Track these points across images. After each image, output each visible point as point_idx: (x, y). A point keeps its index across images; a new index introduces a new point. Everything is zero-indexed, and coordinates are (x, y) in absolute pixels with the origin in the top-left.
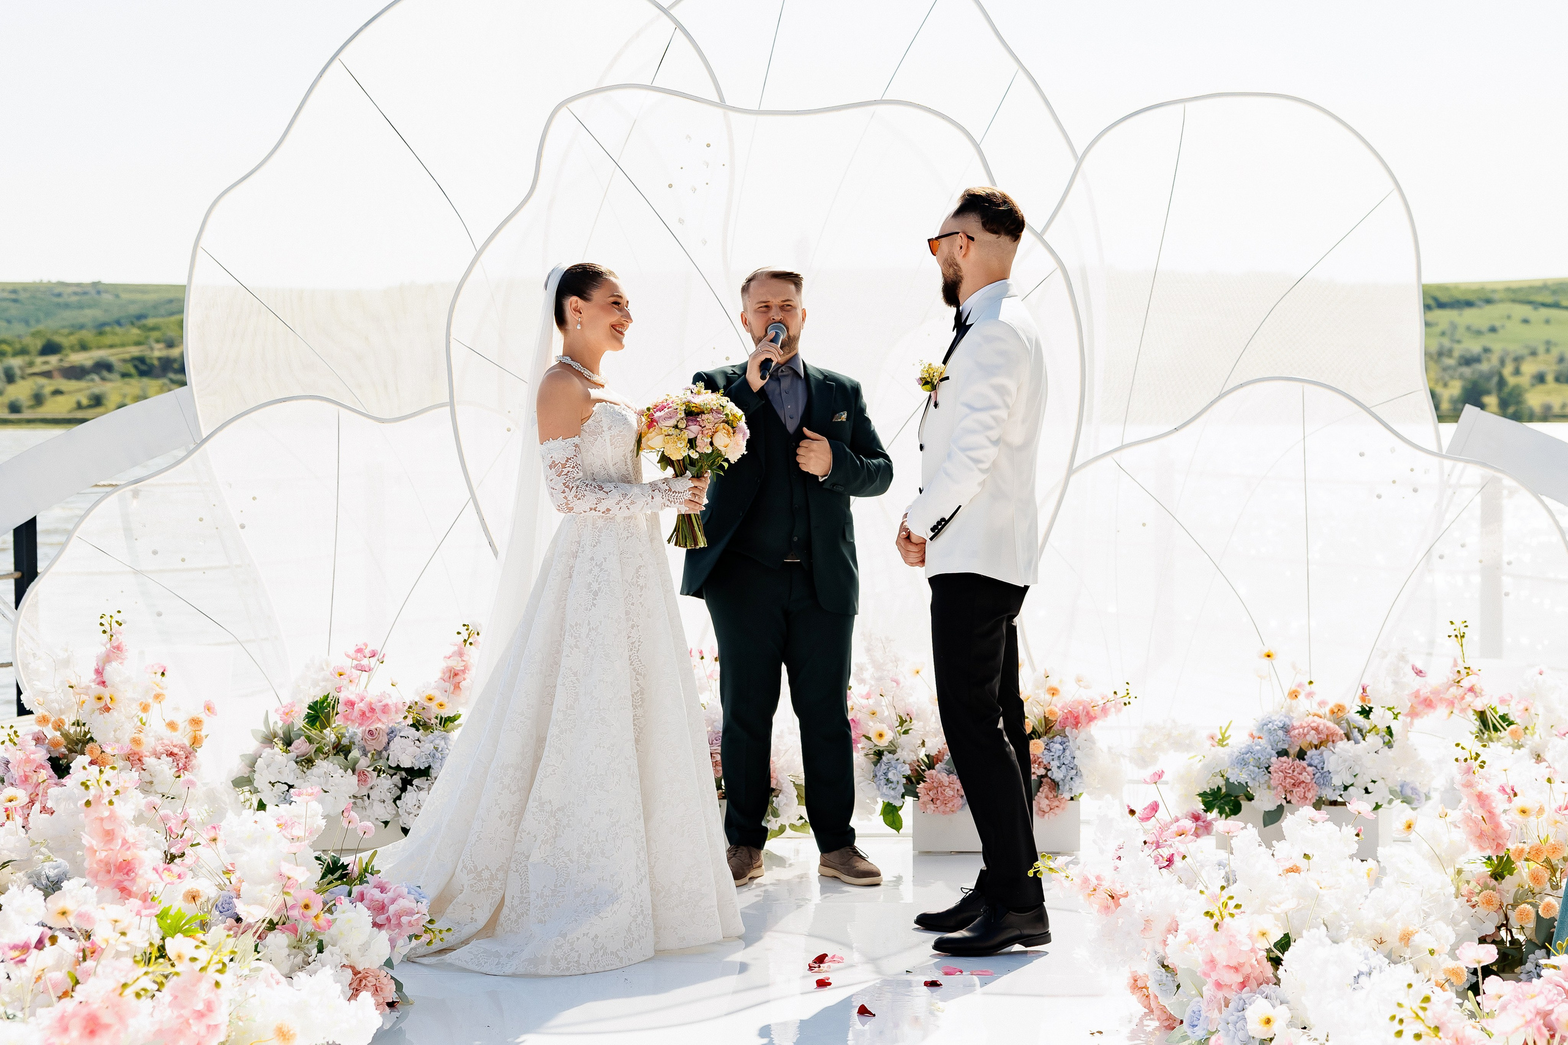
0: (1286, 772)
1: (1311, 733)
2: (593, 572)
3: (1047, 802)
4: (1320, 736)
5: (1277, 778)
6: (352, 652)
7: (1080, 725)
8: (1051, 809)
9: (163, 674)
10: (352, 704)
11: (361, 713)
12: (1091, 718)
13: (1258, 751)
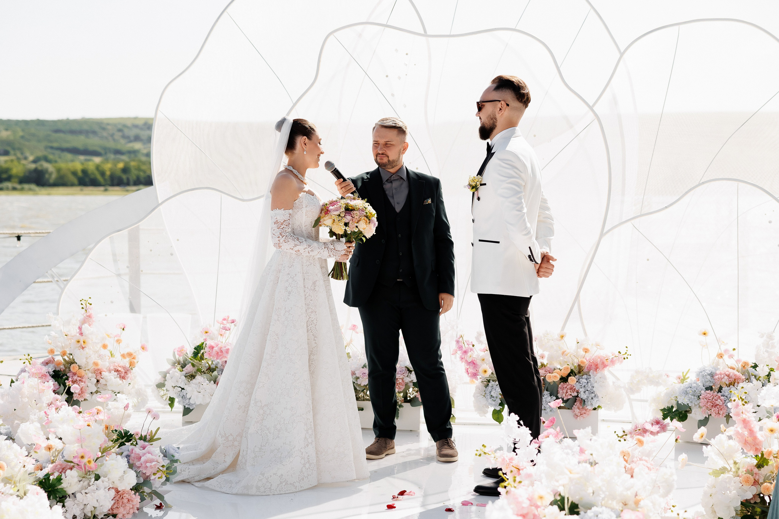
0: (708, 399)
1: (725, 378)
2: (288, 281)
3: (578, 410)
4: (730, 380)
5: (703, 402)
6: (220, 320)
7: (598, 369)
8: (581, 415)
9: (123, 329)
10: (212, 348)
11: (216, 353)
12: (605, 366)
13: (694, 387)
